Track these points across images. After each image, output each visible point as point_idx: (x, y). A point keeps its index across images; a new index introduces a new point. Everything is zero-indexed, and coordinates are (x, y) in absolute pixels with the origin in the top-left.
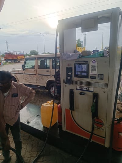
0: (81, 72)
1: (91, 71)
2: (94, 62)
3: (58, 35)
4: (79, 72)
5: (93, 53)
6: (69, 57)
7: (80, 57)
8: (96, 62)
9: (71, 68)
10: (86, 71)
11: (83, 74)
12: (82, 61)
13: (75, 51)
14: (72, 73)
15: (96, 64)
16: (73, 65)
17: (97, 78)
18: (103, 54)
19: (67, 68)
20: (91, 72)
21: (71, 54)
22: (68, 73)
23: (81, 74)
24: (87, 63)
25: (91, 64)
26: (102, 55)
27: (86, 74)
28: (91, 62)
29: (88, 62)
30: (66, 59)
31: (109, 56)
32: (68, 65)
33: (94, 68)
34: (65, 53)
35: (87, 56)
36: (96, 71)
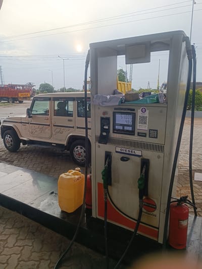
0: (124, 125)
1: (138, 124)
2: (144, 111)
3: (89, 65)
4: (121, 125)
5: (143, 96)
6: (105, 102)
7: (122, 102)
8: (147, 111)
9: (108, 119)
10: (131, 123)
11: (126, 128)
12: (125, 109)
13: (115, 93)
14: (109, 127)
15: (147, 114)
16: (112, 114)
17: (148, 135)
18: (158, 99)
19: (102, 119)
20: (138, 126)
21: (108, 97)
22: (104, 126)
23: (123, 128)
24: (133, 112)
25: (139, 113)
26: (156, 101)
27: (130, 129)
28: (140, 111)
29: (134, 110)
30: (101, 104)
31: (167, 103)
32: (104, 113)
33: (143, 120)
34: (99, 94)
35: (134, 100)
36: (147, 125)
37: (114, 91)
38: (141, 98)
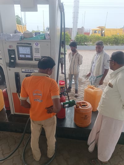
0: (25, 54)
1: (34, 53)
2: (37, 45)
4: (23, 54)
5: (36, 35)
6: (10, 38)
7: (22, 39)
8: (39, 45)
9: (14, 50)
10: (29, 53)
11: (27, 56)
12: (25, 44)
13: (16, 32)
14: (15, 56)
15: (39, 47)
16: (16, 47)
18: (45, 37)
19: (9, 50)
20: (34, 55)
21: (11, 35)
22: (11, 55)
23: (25, 56)
24: (30, 45)
25: (34, 46)
26: (44, 38)
27: (30, 56)
28: (34, 44)
29: (30, 44)
30: (7, 40)
31: (50, 39)
32: (10, 47)
33: (37, 50)
34: (4, 33)
35: (30, 38)
36: (40, 54)
37: (15, 31)
38: (34, 36)
